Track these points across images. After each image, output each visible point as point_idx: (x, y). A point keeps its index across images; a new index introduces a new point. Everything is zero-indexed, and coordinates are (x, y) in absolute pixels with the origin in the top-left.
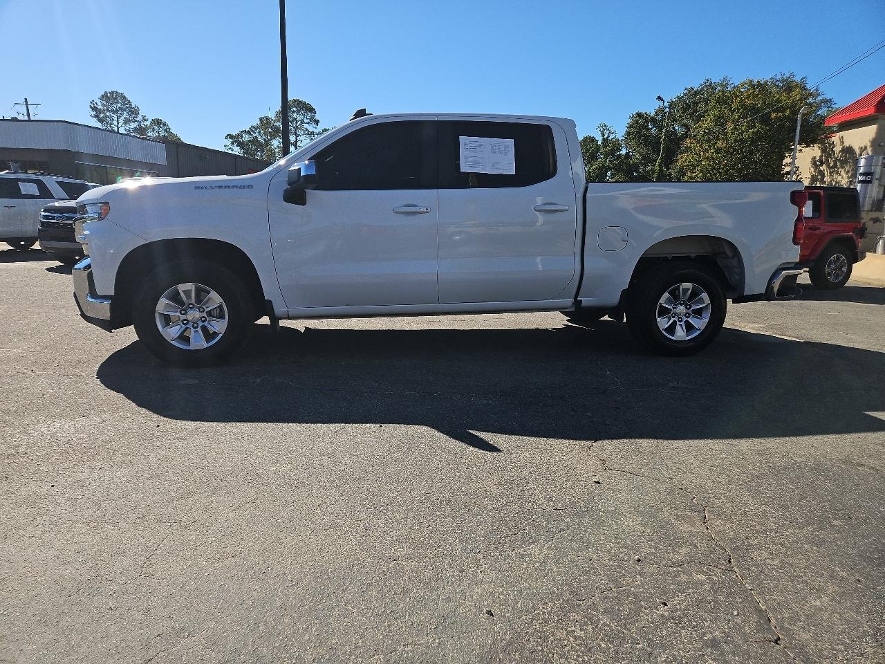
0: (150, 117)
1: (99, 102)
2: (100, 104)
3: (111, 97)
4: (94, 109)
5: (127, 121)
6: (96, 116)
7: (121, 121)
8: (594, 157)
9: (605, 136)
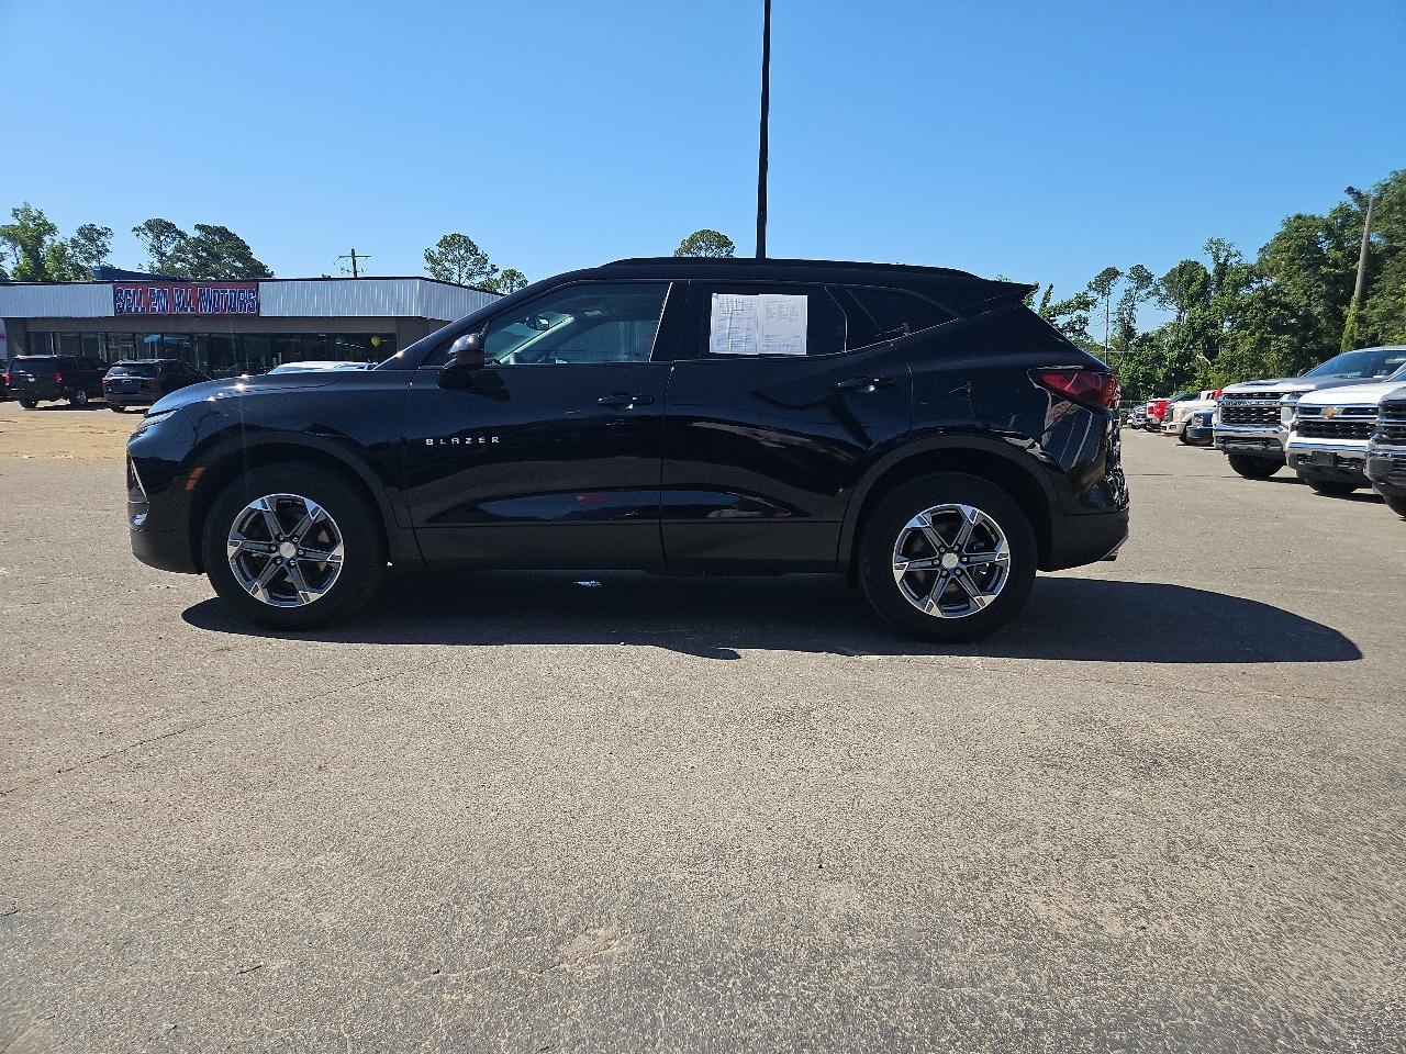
0: (503, 267)
1: (436, 250)
2: (437, 252)
3: (450, 242)
4: (429, 258)
5: (470, 276)
6: (433, 270)
7: (463, 275)
8: (1202, 295)
9: (1222, 261)
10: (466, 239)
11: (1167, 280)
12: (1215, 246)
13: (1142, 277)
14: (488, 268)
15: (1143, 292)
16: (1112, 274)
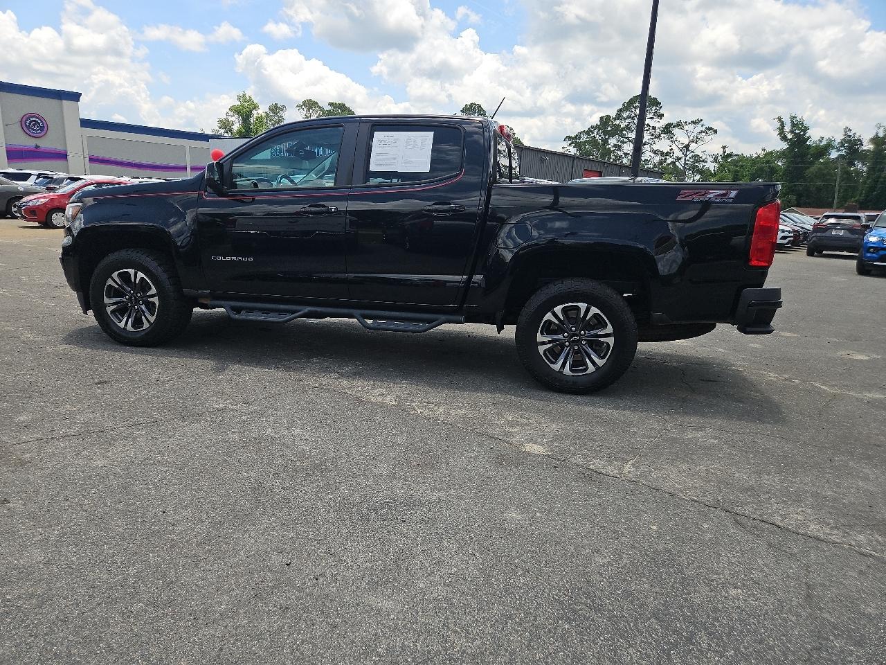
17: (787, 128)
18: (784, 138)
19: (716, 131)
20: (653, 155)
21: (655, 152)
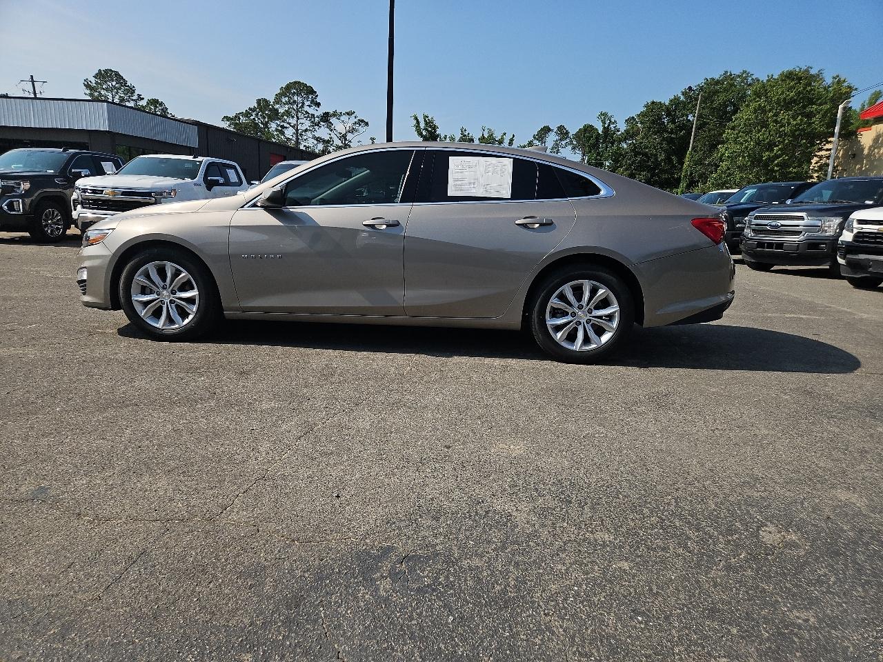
1: (93, 80)
2: (94, 82)
3: (104, 75)
4: (88, 86)
6: (91, 95)
8: (595, 146)
9: (606, 126)
10: (117, 74)
11: (577, 136)
12: (604, 116)
13: (563, 133)
14: (135, 97)
15: (563, 143)
16: (546, 130)
17: (422, 125)
18: (420, 134)
19: (367, 124)
20: (316, 142)
21: (318, 139)
